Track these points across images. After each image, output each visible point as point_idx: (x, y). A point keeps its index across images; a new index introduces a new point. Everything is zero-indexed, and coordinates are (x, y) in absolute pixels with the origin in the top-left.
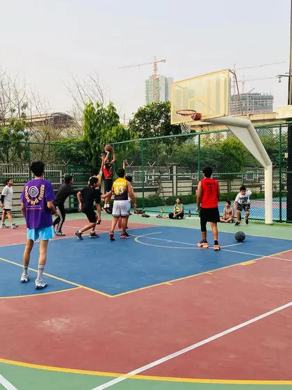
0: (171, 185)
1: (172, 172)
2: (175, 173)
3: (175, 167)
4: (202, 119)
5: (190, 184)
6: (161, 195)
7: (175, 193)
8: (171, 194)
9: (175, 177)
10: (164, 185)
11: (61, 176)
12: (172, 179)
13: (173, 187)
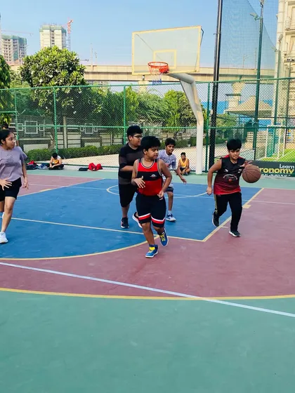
0: (62, 137)
1: (62, 124)
2: (65, 124)
3: (64, 118)
4: (170, 72)
7: (66, 147)
8: (62, 147)
9: (65, 129)
10: (59, 137)
12: (62, 130)
13: (64, 140)
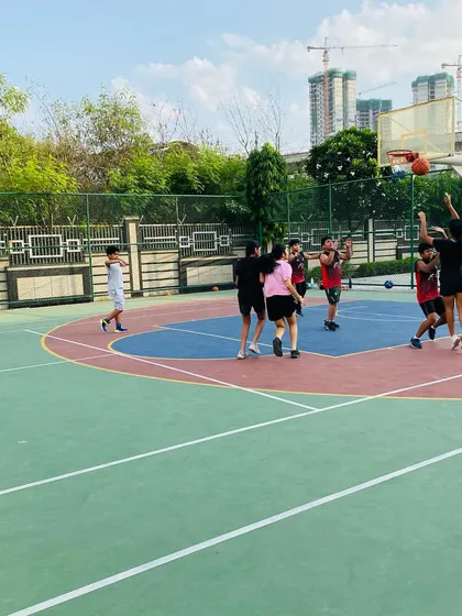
0: (365, 247)
1: (366, 228)
2: (371, 230)
3: (370, 221)
5: (394, 245)
6: (352, 262)
7: (371, 261)
8: (365, 261)
9: (371, 236)
10: (356, 248)
11: (216, 238)
12: (366, 237)
13: (368, 251)
